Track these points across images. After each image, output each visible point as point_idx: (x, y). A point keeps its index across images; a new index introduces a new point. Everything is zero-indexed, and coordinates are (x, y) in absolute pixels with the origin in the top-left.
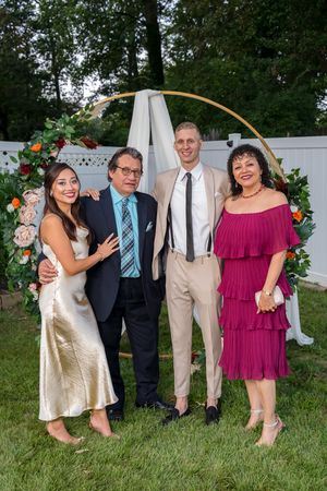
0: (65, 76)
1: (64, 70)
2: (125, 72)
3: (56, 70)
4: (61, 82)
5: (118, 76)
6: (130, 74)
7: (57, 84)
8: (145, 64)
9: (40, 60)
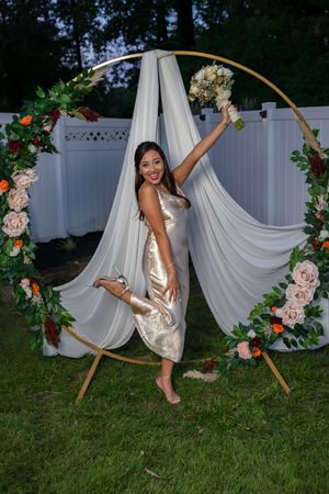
0: (87, 42)
1: (87, 35)
2: (154, 37)
3: (77, 35)
4: (82, 49)
5: (145, 41)
6: (158, 38)
7: (78, 51)
8: (175, 27)
9: (60, 25)
